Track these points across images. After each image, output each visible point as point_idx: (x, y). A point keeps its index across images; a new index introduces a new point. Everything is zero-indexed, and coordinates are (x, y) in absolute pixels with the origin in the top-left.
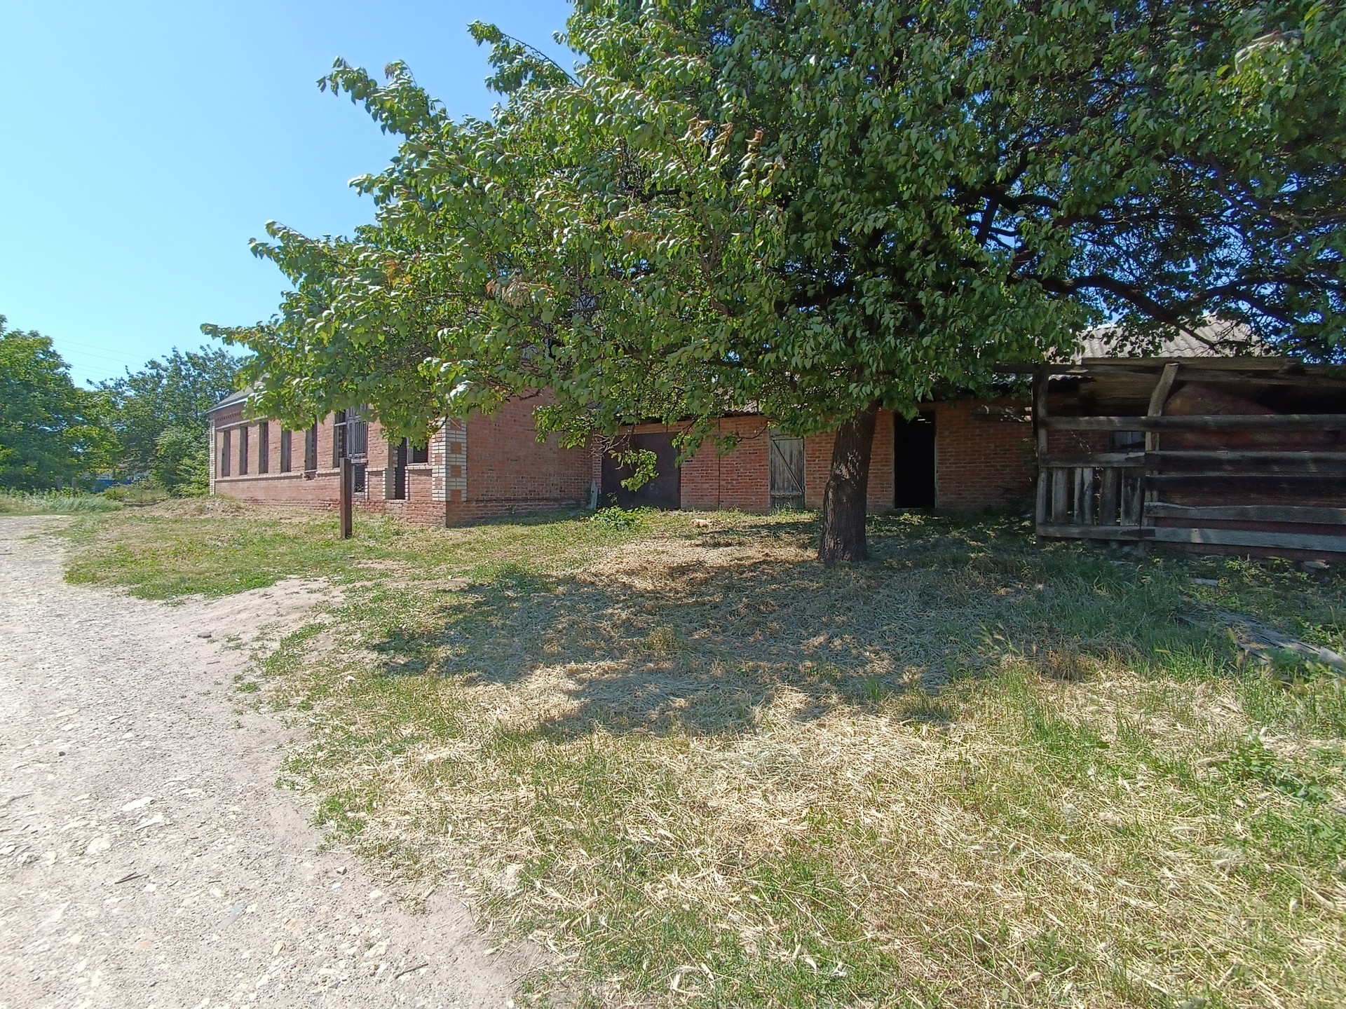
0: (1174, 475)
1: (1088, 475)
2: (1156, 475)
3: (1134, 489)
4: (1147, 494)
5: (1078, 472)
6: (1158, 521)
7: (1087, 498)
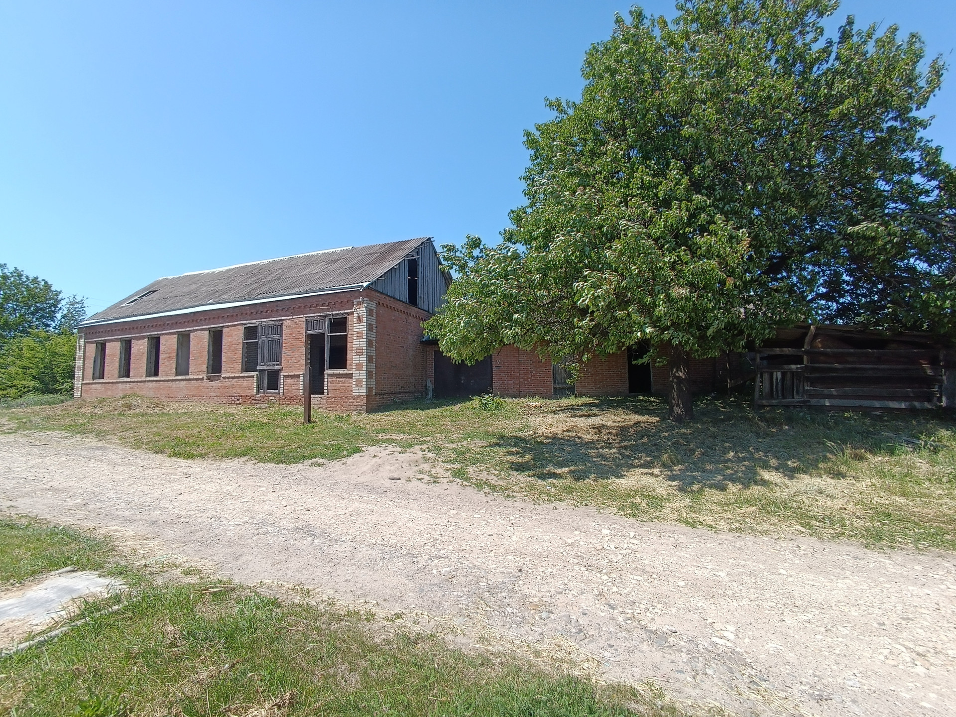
0: (817, 375)
1: (779, 375)
2: (809, 375)
3: (800, 381)
4: (805, 384)
5: (775, 373)
6: (811, 396)
7: (780, 386)
